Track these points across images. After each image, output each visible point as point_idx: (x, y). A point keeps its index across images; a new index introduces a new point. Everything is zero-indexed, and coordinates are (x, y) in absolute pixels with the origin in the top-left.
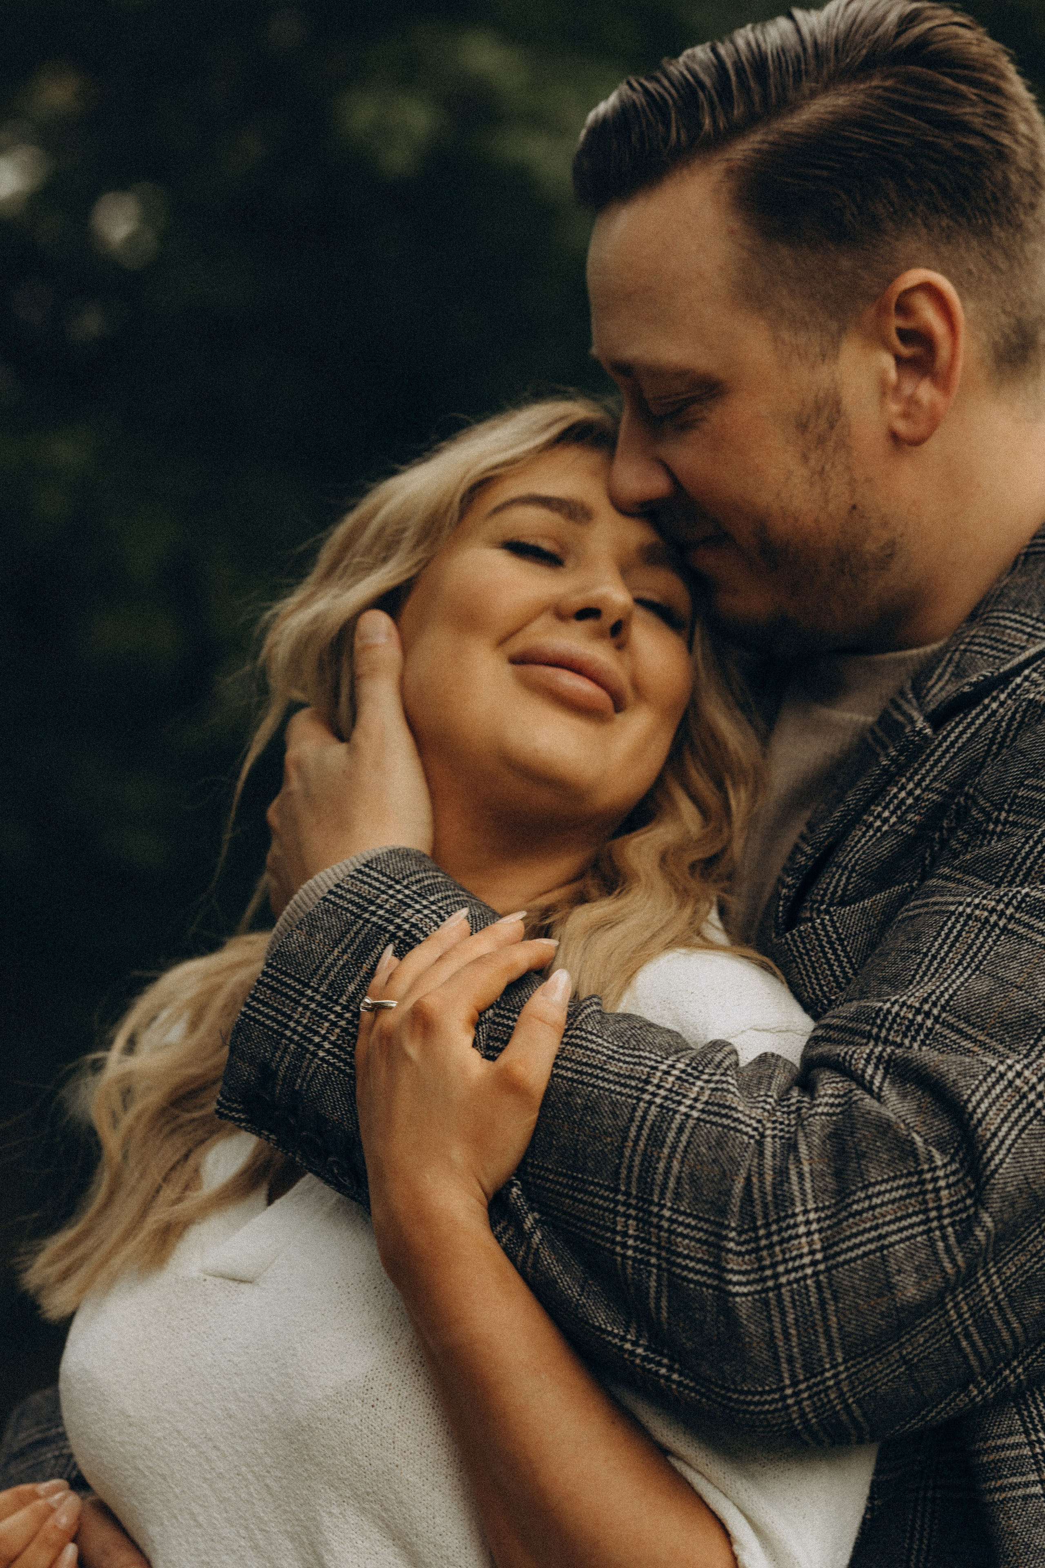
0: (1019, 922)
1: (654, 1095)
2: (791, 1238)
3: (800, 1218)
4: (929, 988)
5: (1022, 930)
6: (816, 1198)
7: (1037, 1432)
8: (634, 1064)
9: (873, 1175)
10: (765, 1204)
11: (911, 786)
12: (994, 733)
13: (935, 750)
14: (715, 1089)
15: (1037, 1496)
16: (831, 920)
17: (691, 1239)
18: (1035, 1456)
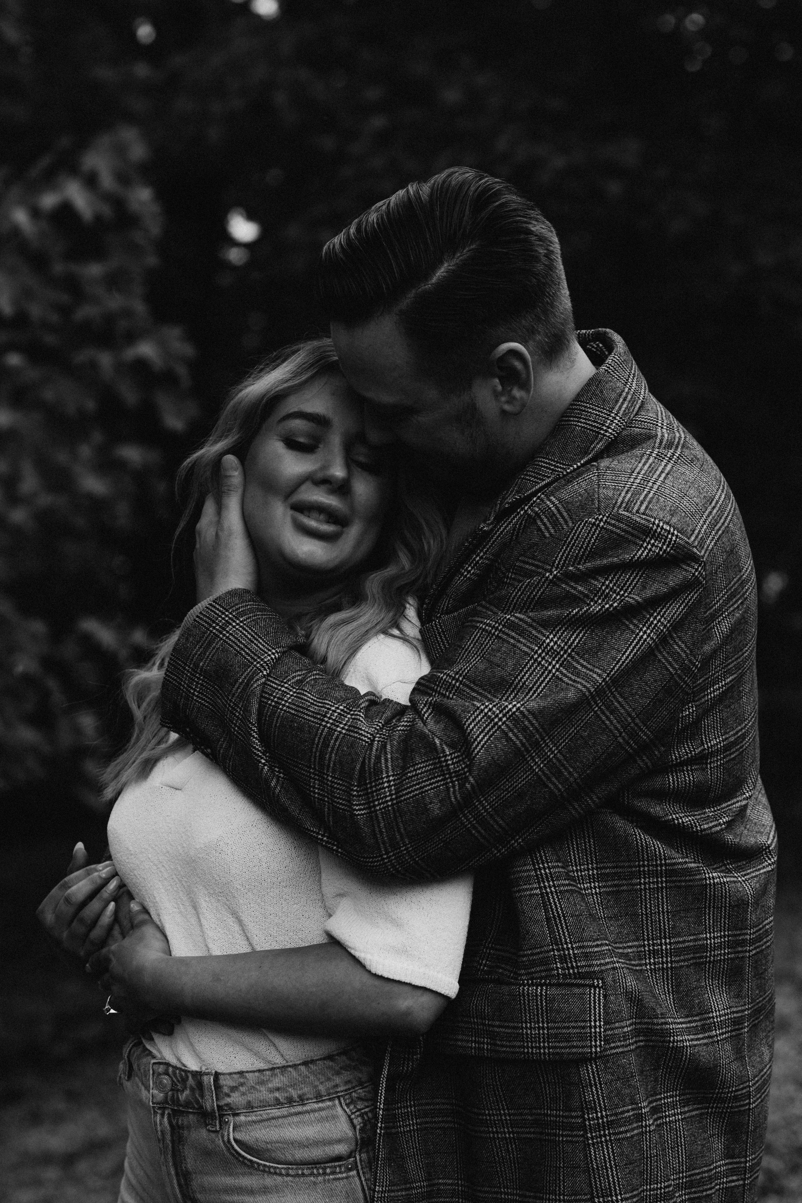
0: (504, 633)
1: (327, 722)
2: (381, 789)
3: (385, 780)
5: (504, 637)
6: (393, 770)
7: (539, 864)
8: (322, 707)
9: (418, 759)
10: (370, 773)
11: (482, 554)
12: (514, 530)
13: (493, 536)
14: (354, 719)
15: (537, 895)
16: (439, 622)
17: (340, 790)
18: (537, 875)
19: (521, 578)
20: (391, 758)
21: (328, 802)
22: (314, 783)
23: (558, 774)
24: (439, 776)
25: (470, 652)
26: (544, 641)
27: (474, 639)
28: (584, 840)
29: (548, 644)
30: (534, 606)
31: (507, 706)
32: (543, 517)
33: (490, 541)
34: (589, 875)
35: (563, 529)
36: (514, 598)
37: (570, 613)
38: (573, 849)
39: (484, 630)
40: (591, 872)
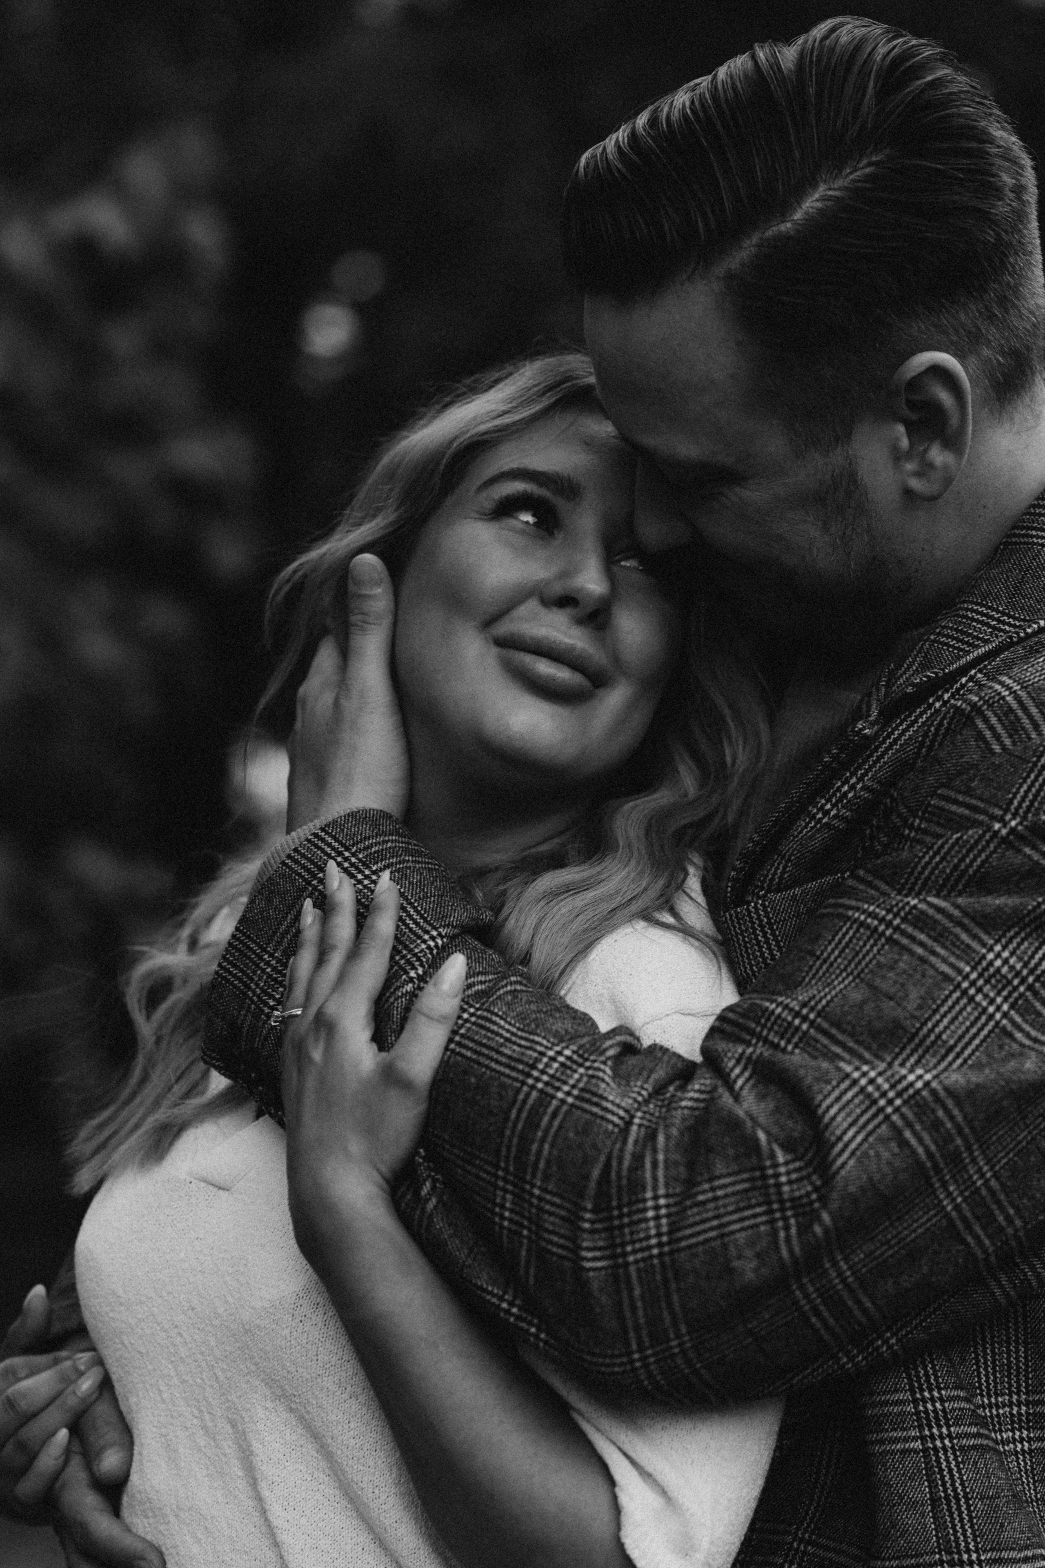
0: (903, 933)
1: (538, 1080)
2: (640, 1221)
3: (649, 1203)
4: (812, 992)
6: (667, 1185)
7: (922, 1391)
8: (527, 1048)
9: (720, 1168)
10: (620, 1187)
11: (854, 780)
12: (926, 735)
13: (879, 746)
14: (593, 1077)
15: (916, 1451)
16: (763, 905)
17: (557, 1216)
18: (917, 1413)
19: (939, 830)
20: (666, 1161)
21: (529, 1238)
22: (504, 1198)
23: (987, 1220)
24: (759, 1205)
25: (831, 965)
26: (984, 957)
27: (840, 941)
28: (1008, 1348)
29: (991, 963)
30: (965, 887)
31: (904, 1077)
32: (989, 714)
33: (871, 755)
34: (1012, 1415)
35: (1030, 738)
36: (924, 868)
38: (985, 1363)
39: (862, 924)
40: (1015, 1409)
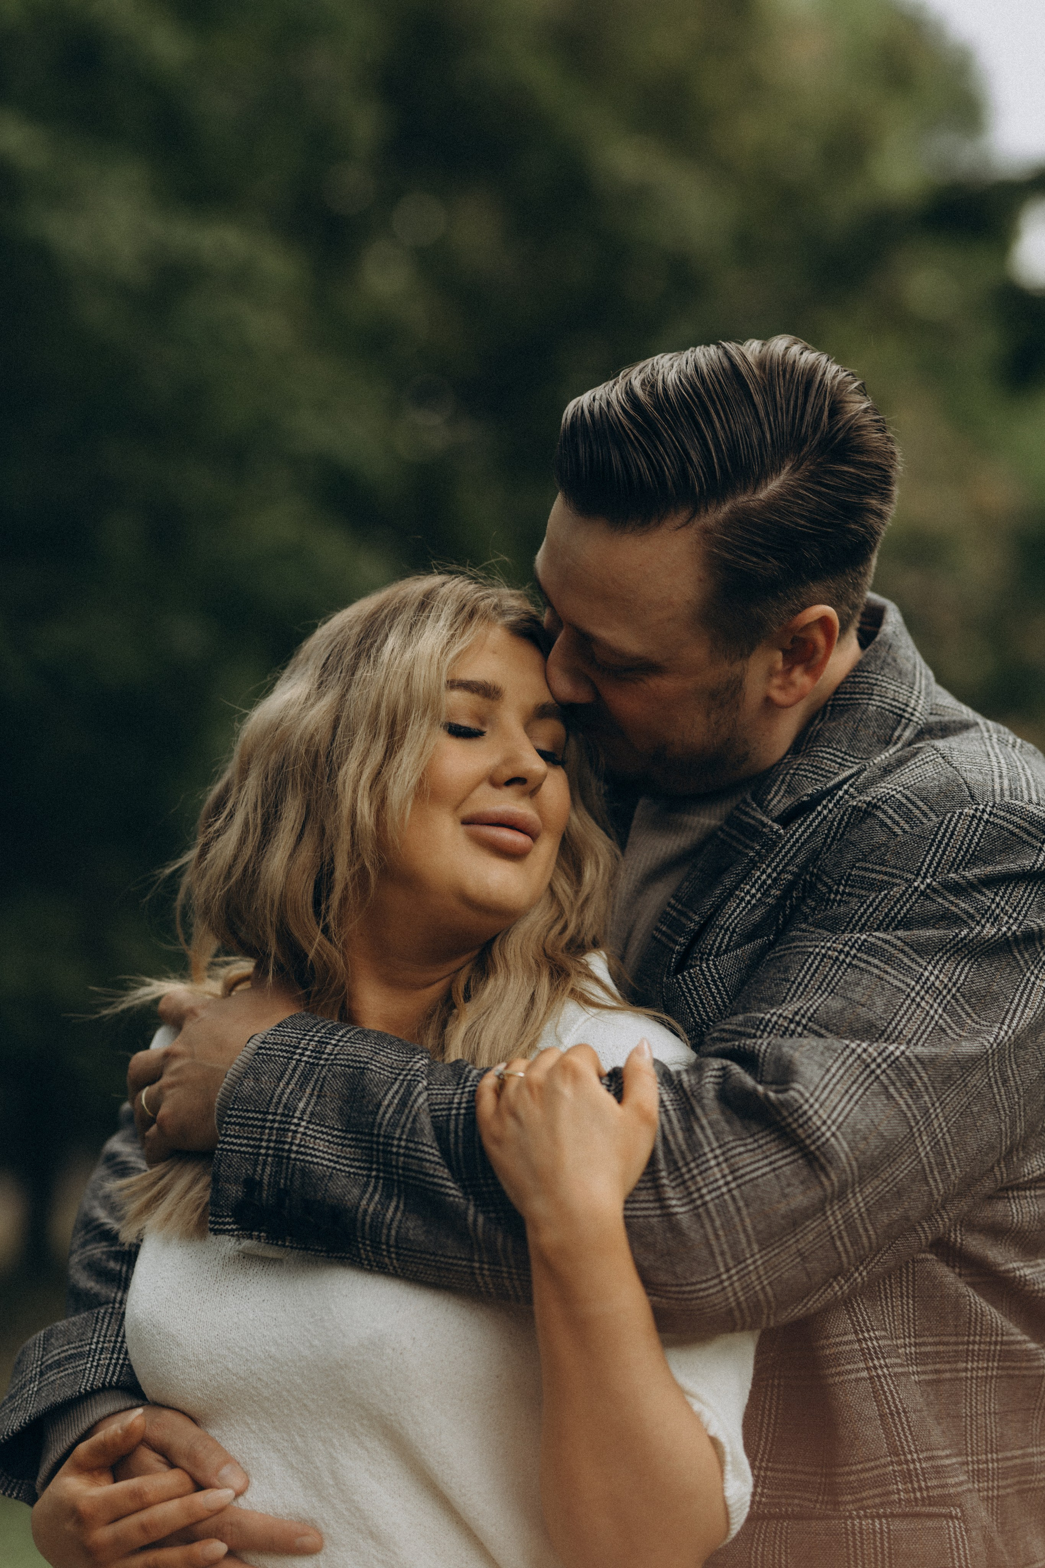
0: (860, 959)
4: (799, 1004)
5: (863, 965)
7: (863, 1332)
11: (769, 871)
13: (785, 844)
15: (864, 1379)
16: (714, 965)
18: (863, 1350)
23: (942, 1168)
25: (806, 986)
27: (809, 969)
28: (902, 1301)
29: (927, 979)
32: (885, 807)
35: (925, 824)
36: (861, 917)
37: (957, 935)
39: (824, 955)
40: (908, 1349)
